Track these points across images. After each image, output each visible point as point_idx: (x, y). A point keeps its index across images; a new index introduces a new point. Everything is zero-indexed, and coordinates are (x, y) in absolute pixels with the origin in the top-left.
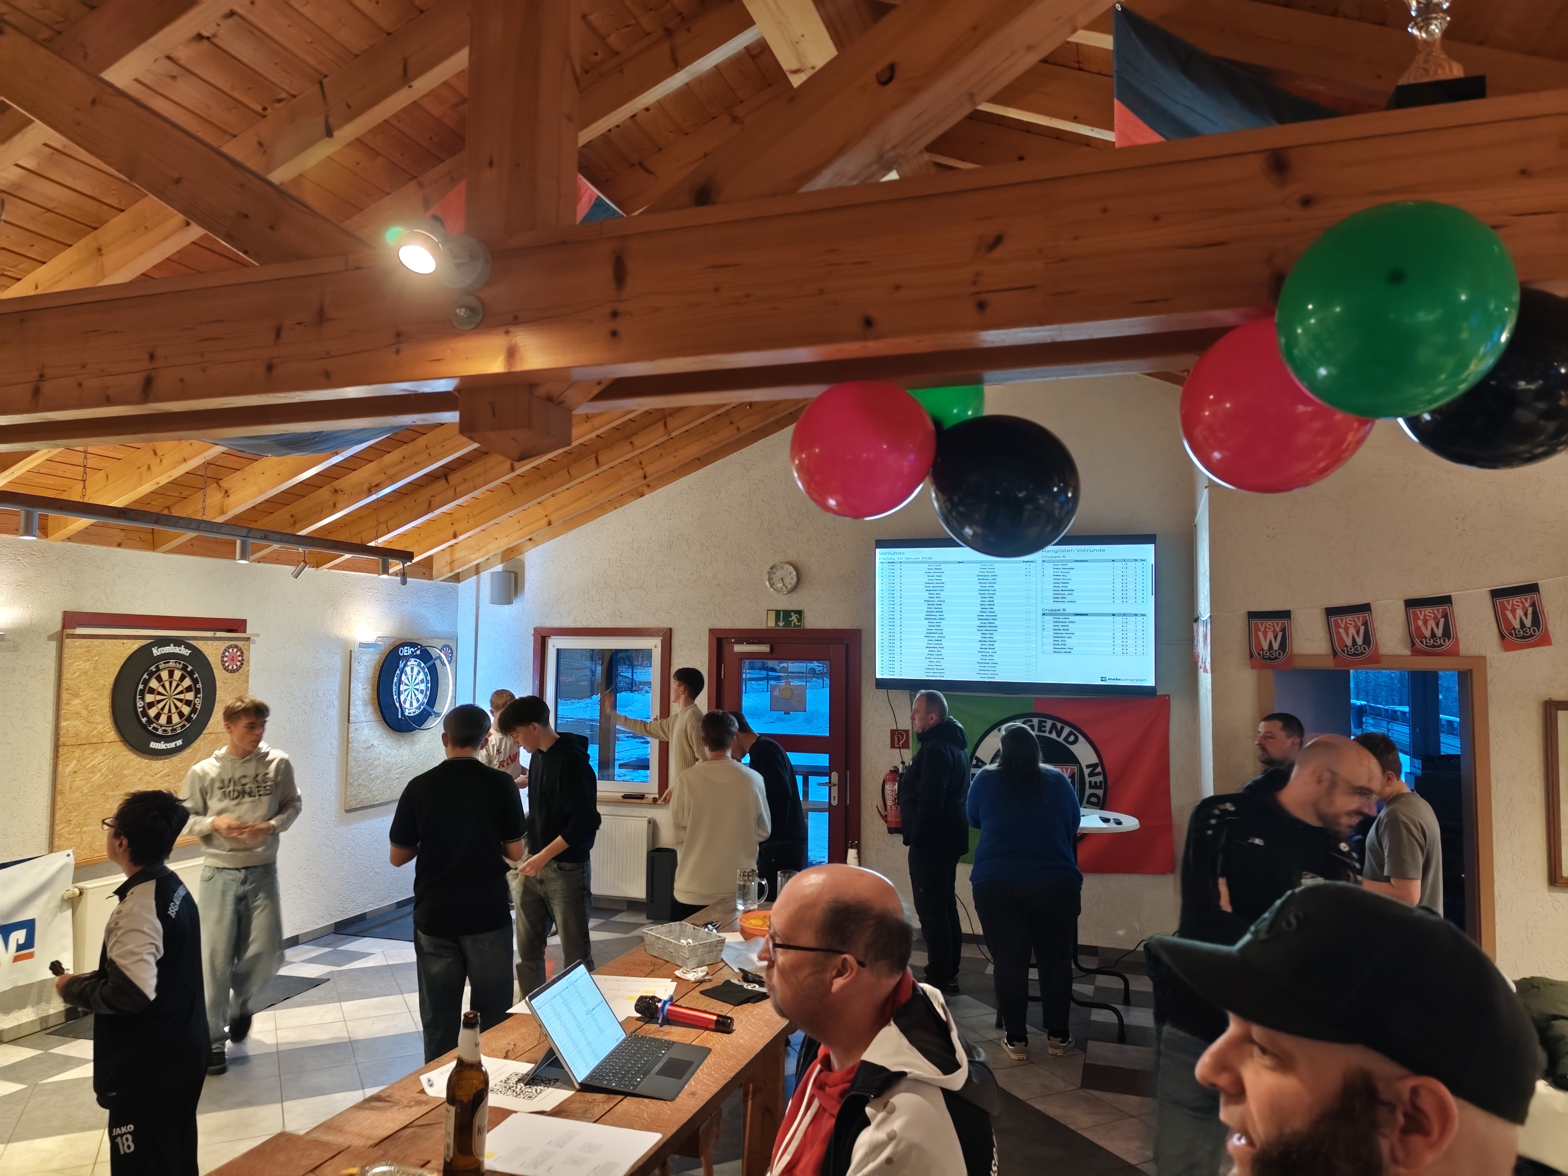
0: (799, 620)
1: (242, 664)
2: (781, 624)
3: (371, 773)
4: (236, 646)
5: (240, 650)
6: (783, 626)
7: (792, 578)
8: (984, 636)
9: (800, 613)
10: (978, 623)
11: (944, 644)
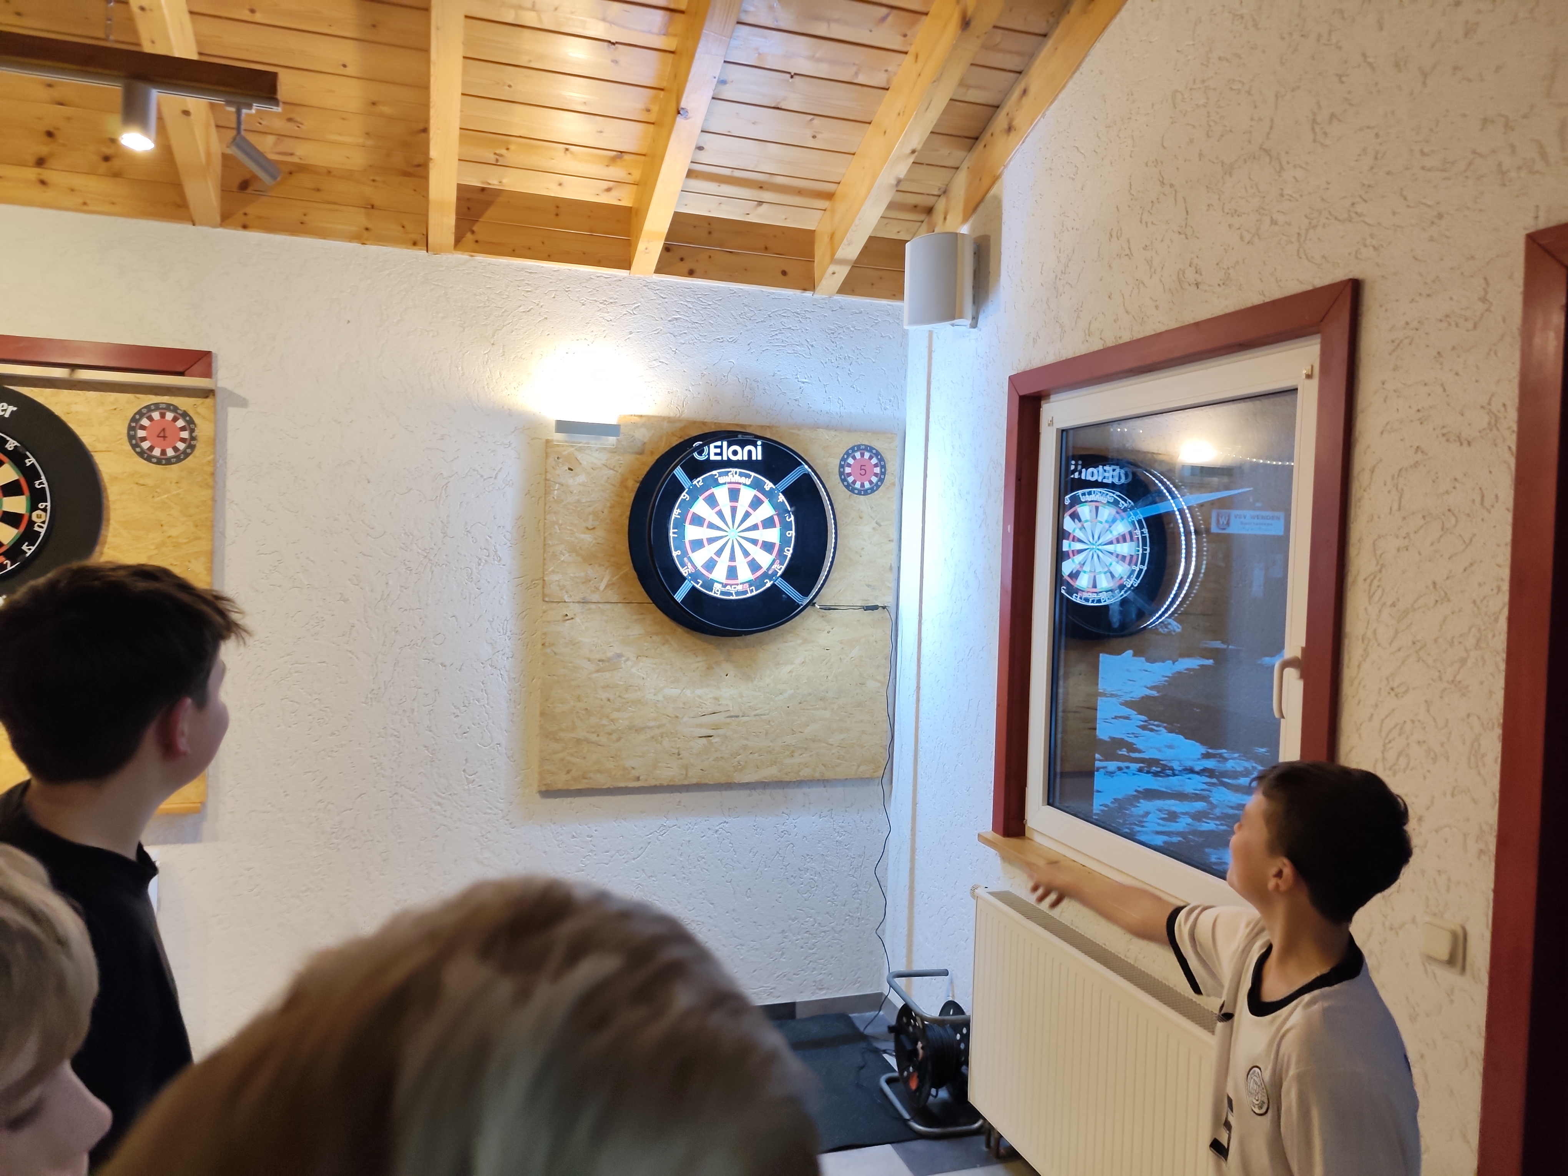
1: (192, 447)
3: (615, 715)
4: (170, 407)
5: (185, 415)
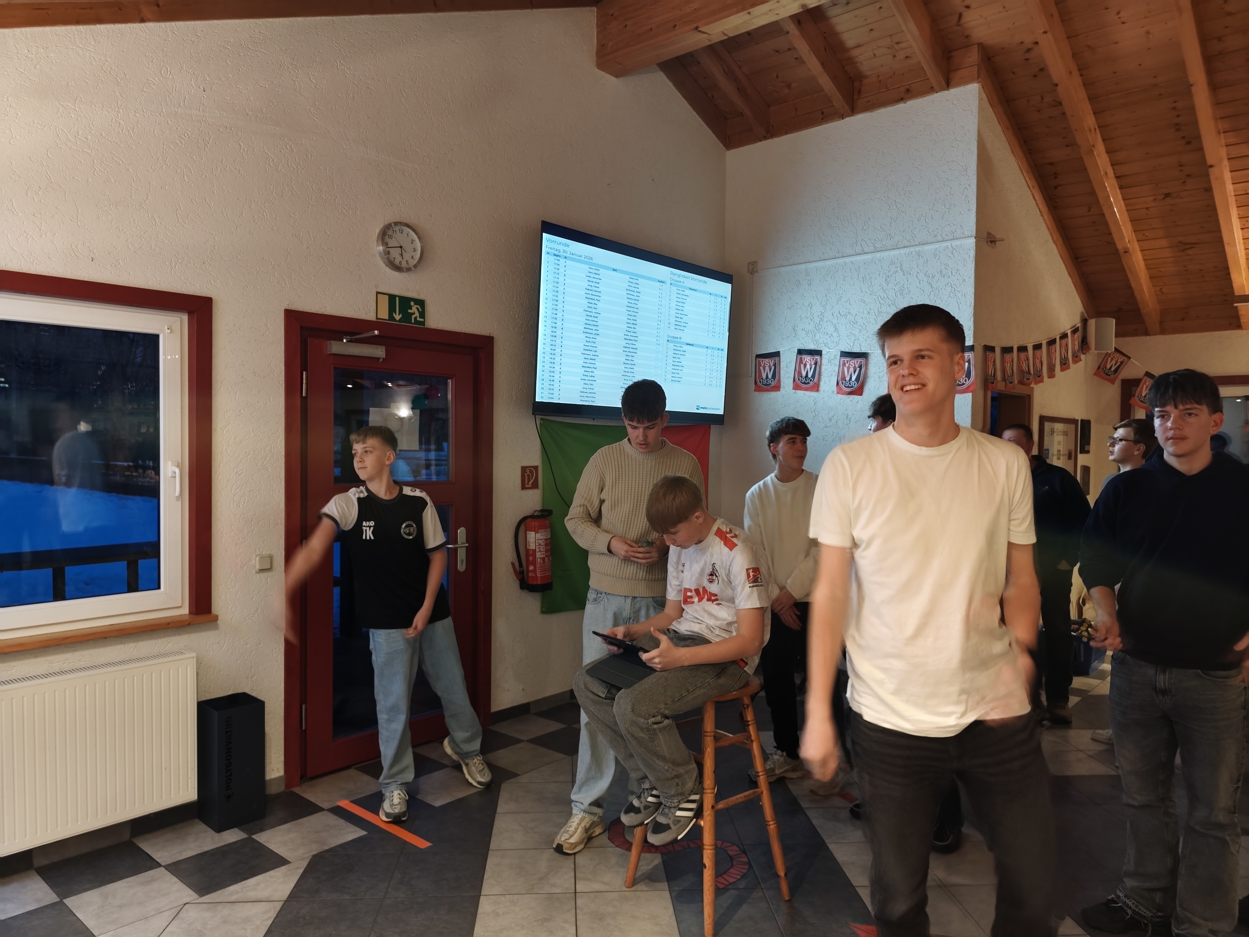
0: (422, 314)
2: (398, 317)
6: (400, 320)
7: (415, 250)
8: (627, 358)
9: (421, 303)
10: (624, 343)
11: (598, 364)
